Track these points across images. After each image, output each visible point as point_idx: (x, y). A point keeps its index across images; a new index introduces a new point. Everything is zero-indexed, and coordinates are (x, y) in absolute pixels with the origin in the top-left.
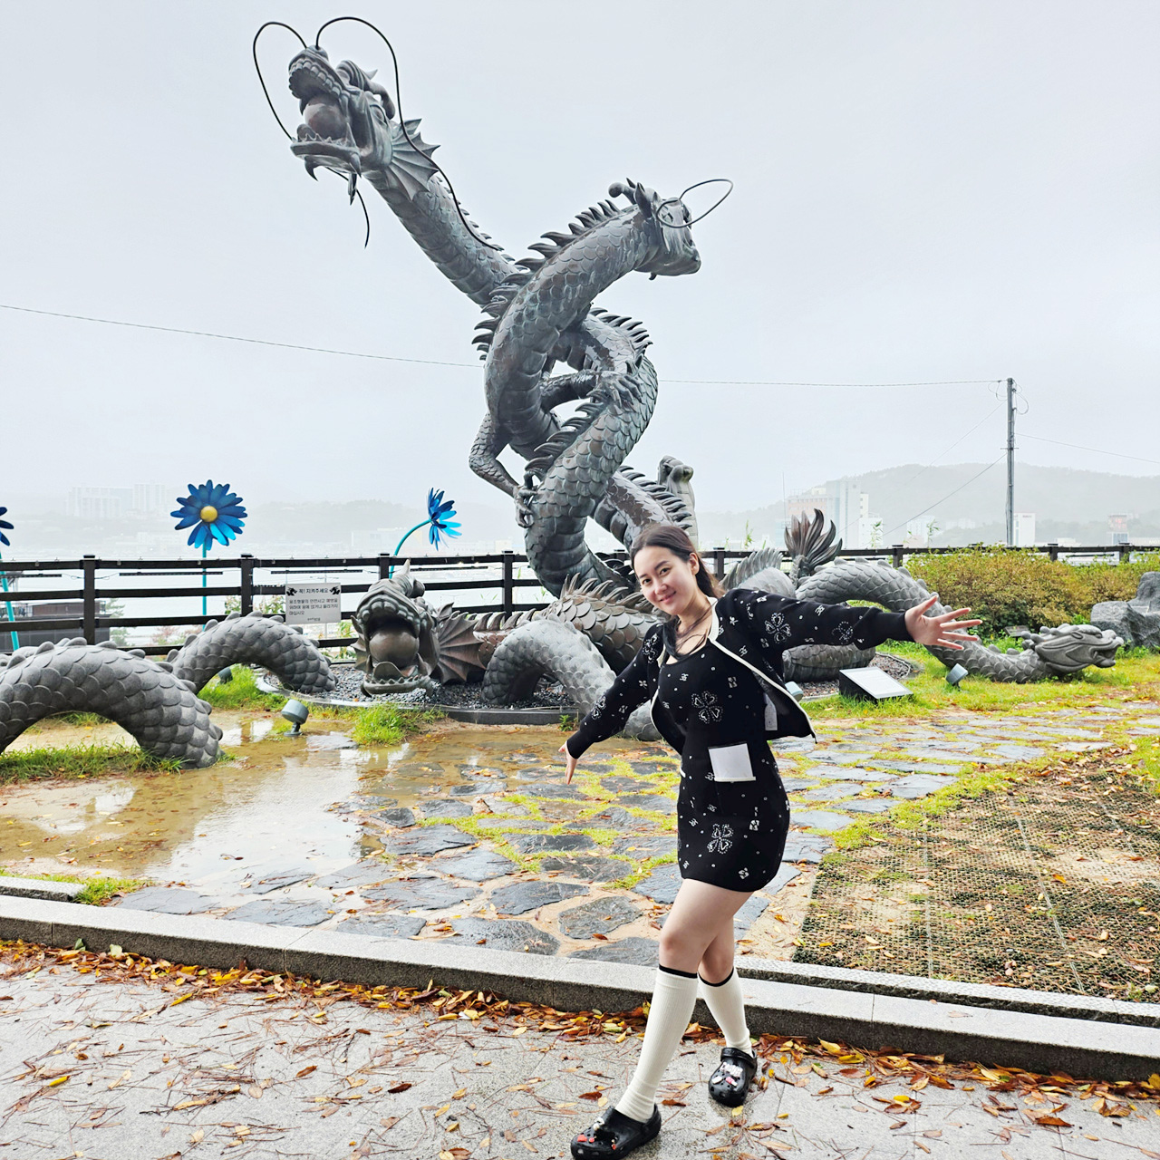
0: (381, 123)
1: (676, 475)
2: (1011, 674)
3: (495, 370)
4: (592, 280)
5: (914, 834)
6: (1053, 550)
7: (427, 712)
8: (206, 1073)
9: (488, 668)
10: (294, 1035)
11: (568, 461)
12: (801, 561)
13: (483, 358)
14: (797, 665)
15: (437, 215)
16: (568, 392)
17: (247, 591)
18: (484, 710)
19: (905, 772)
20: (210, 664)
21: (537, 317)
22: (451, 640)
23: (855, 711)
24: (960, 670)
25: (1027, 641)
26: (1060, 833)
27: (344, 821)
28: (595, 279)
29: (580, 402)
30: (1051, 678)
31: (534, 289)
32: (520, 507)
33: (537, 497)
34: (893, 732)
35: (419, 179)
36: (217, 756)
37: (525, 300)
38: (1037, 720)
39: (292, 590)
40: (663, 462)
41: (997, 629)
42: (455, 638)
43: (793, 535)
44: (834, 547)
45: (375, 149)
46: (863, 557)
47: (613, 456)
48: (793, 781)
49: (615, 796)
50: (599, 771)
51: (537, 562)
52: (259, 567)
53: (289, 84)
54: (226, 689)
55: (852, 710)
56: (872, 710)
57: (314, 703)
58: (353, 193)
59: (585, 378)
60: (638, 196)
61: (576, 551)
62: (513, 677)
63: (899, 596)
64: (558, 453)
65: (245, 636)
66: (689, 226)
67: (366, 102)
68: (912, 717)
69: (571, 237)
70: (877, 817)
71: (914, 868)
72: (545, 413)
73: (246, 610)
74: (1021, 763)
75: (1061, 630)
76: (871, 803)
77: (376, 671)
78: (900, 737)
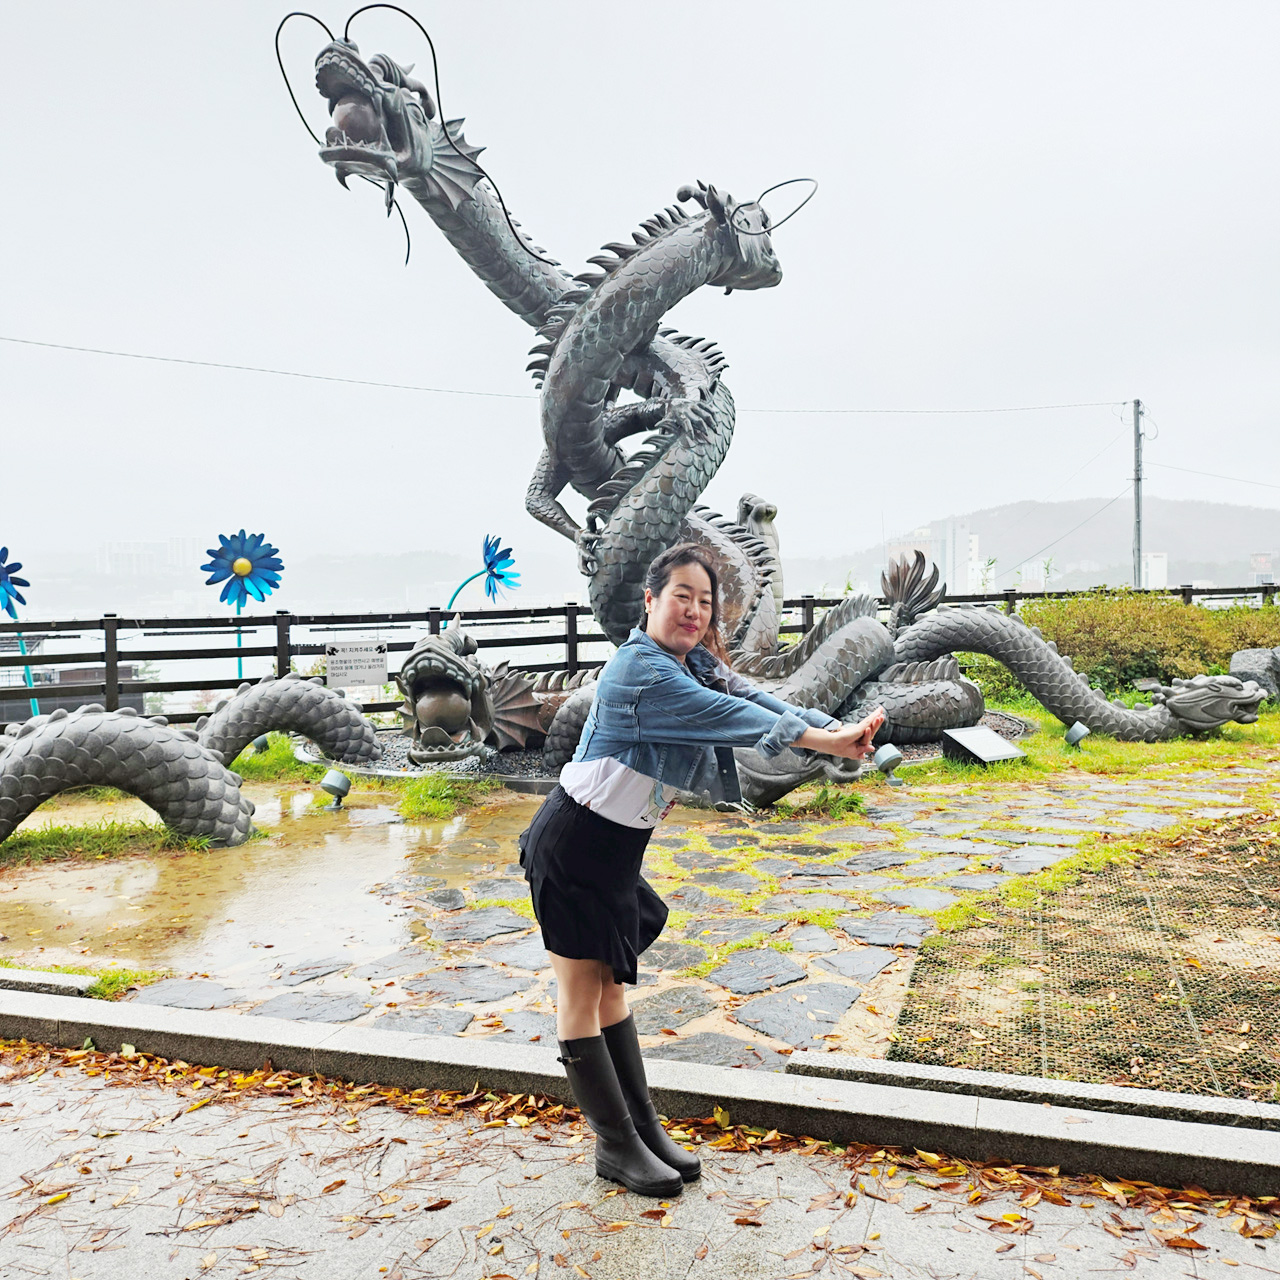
0: (419, 123)
1: (757, 514)
2: (1139, 733)
3: (552, 400)
4: (659, 295)
5: (1027, 914)
6: (1187, 593)
7: (482, 782)
8: (222, 1188)
9: (549, 733)
10: (322, 1145)
11: (635, 501)
12: (900, 609)
13: (539, 386)
14: (896, 726)
15: (485, 226)
16: (634, 423)
17: (284, 652)
18: (547, 779)
19: (1017, 844)
20: (242, 732)
22: (508, 702)
23: (962, 776)
24: (1080, 728)
25: (1157, 695)
26: (1195, 911)
27: (387, 904)
28: (662, 296)
29: (648, 434)
30: (1184, 736)
31: (597, 306)
32: (583, 553)
33: (601, 541)
34: (1005, 799)
35: (463, 186)
36: (249, 833)
37: (584, 321)
38: (1168, 784)
39: (334, 649)
40: (742, 500)
41: (1123, 682)
42: (511, 699)
43: (891, 579)
44: (937, 593)
45: (413, 153)
46: (971, 604)
47: (686, 494)
48: (891, 855)
49: (689, 873)
50: (672, 846)
51: (603, 614)
52: (296, 624)
53: (316, 82)
54: (262, 760)
55: (958, 775)
56: (980, 774)
57: (358, 774)
58: (390, 204)
59: (653, 407)
60: (710, 200)
63: (1011, 646)
64: (624, 492)
65: (281, 700)
66: (769, 232)
67: (402, 100)
68: (1025, 781)
69: (635, 248)
70: (985, 895)
71: (1027, 952)
72: (609, 447)
73: (282, 672)
74: (1149, 832)
75: (1196, 682)
76: (978, 879)
77: (424, 737)
78: (1012, 804)
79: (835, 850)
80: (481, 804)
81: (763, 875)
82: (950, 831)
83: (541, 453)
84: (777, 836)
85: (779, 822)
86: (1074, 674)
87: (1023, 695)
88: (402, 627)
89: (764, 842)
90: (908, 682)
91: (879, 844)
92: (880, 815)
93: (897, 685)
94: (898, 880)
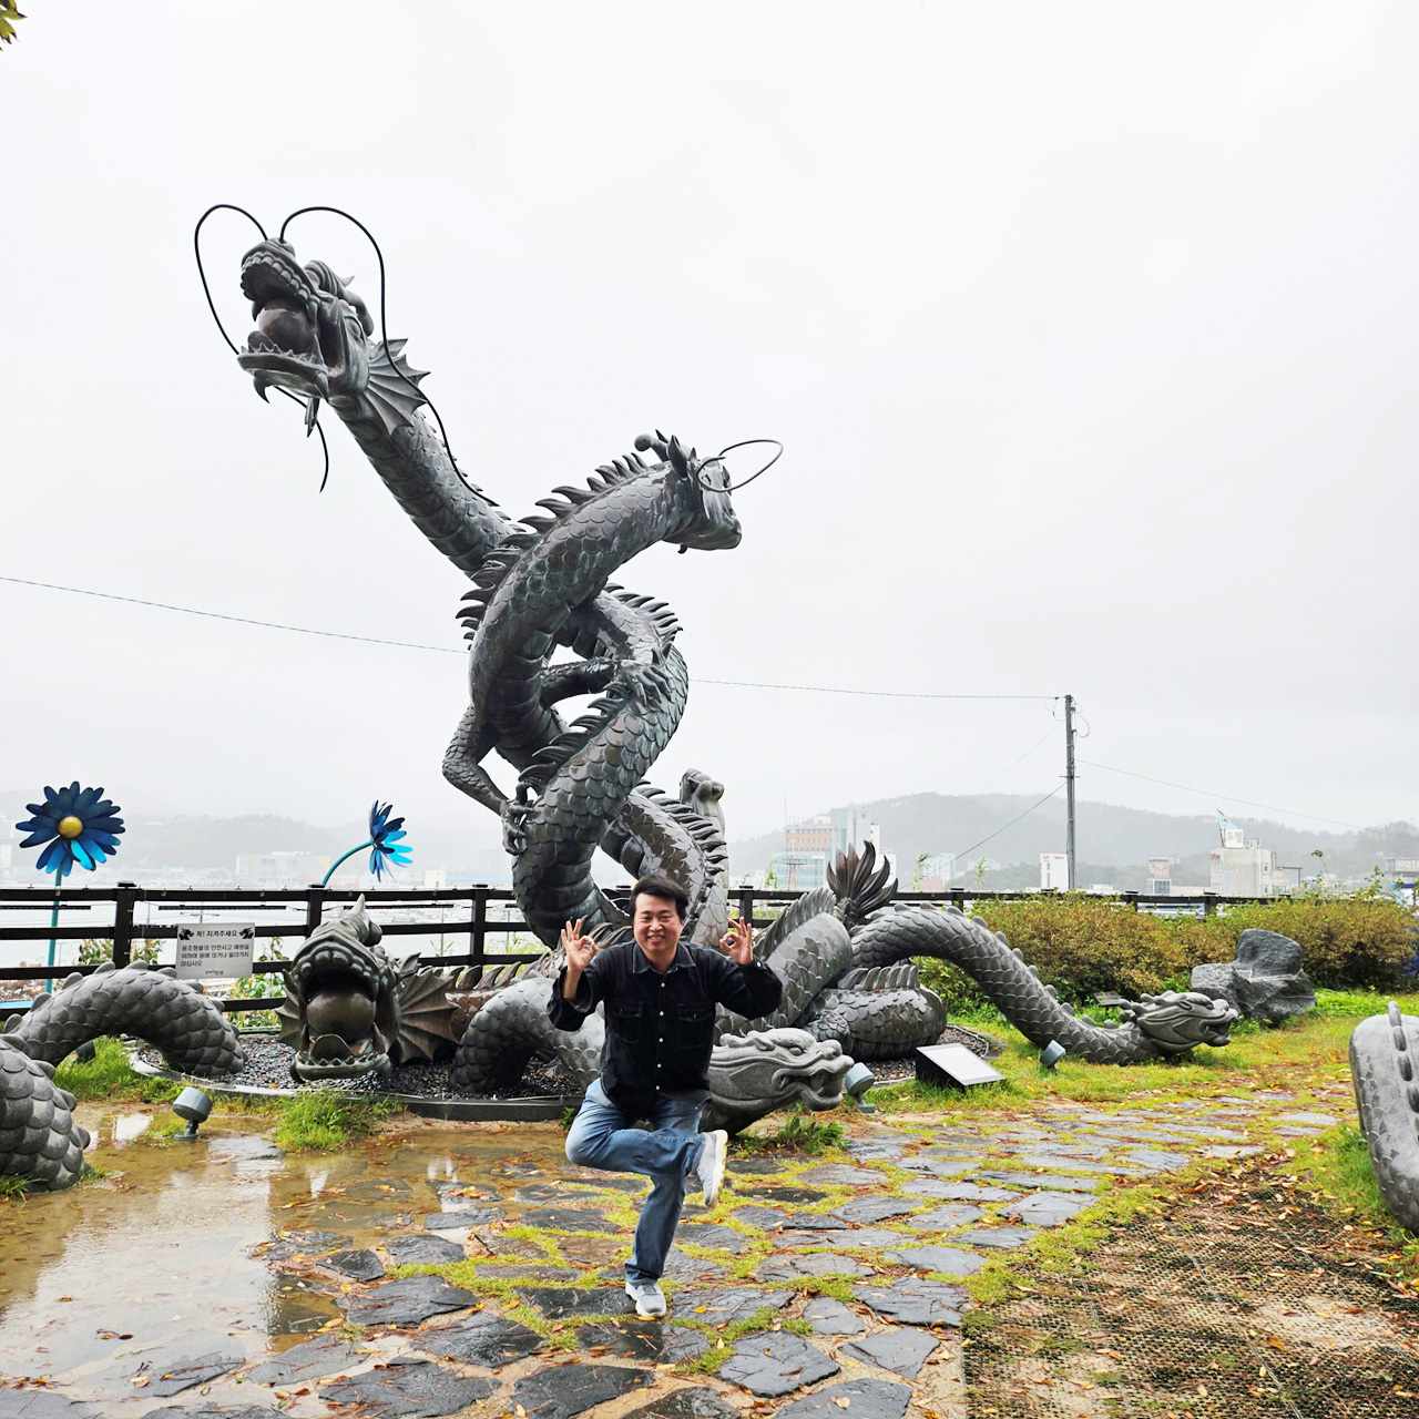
0: (356, 339)
1: (700, 792)
2: (1110, 1053)
3: (486, 652)
4: (614, 547)
5: (1070, 1280)
6: (1131, 898)
7: (378, 1104)
9: (462, 1043)
11: (575, 771)
12: (848, 906)
13: (468, 636)
14: (857, 1040)
15: (418, 457)
16: (575, 684)
17: (123, 932)
18: (454, 1101)
19: (1029, 1188)
20: (66, 1036)
21: (544, 589)
22: (416, 1004)
23: (938, 1102)
24: (1056, 1048)
25: (1125, 1011)
26: (1249, 1275)
28: (619, 547)
29: (591, 698)
30: (1156, 1059)
31: (542, 554)
32: (510, 827)
33: (536, 815)
34: (993, 1131)
35: (401, 411)
36: (79, 1171)
37: (529, 569)
38: (1161, 1115)
39: (187, 932)
40: (686, 776)
41: (1082, 996)
42: (420, 1001)
43: (837, 871)
44: (888, 889)
45: (348, 369)
47: (634, 766)
48: (889, 1201)
50: (627, 1189)
51: (528, 900)
52: (143, 900)
53: (241, 281)
54: (86, 1071)
55: (934, 1100)
56: (958, 1100)
57: (216, 1091)
58: (312, 422)
59: (596, 668)
60: (671, 453)
61: (579, 886)
62: (496, 1054)
63: (975, 952)
64: (563, 760)
65: (122, 995)
66: (729, 492)
67: (340, 312)
68: (1009, 1110)
69: (590, 495)
70: (1015, 1255)
71: (1086, 1332)
72: (545, 709)
73: (121, 960)
74: (1166, 1175)
75: (1167, 999)
76: (1000, 1235)
77: (315, 1047)
78: (1004, 1138)
79: (823, 1195)
80: (378, 1133)
81: (748, 1228)
82: (949, 1171)
83: (465, 711)
84: (750, 1176)
85: (746, 1157)
86: (1041, 986)
87: (978, 1007)
88: (275, 908)
89: (737, 1184)
90: (869, 989)
91: (872, 1187)
92: (862, 1149)
93: (858, 993)
94: (907, 1235)
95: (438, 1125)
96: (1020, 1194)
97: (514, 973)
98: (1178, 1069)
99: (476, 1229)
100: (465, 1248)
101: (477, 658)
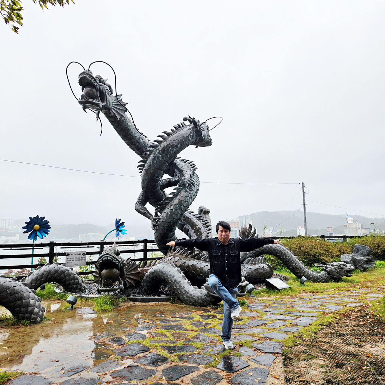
0: (109, 95)
1: (204, 212)
2: (319, 280)
3: (146, 176)
4: (179, 147)
5: (311, 340)
6: (323, 237)
7: (121, 298)
9: (142, 281)
11: (170, 207)
13: (141, 172)
14: (249, 278)
15: (126, 125)
16: (169, 184)
17: (52, 255)
18: (141, 297)
19: (298, 316)
20: (38, 283)
23: (272, 294)
24: (304, 278)
25: (323, 268)
26: (360, 337)
28: (180, 147)
29: (174, 187)
30: (332, 281)
31: (159, 150)
32: (153, 223)
33: (160, 219)
34: (288, 301)
35: (121, 113)
36: (43, 318)
37: (156, 154)
38: (334, 296)
39: (68, 254)
40: (200, 208)
41: (310, 264)
42: (131, 270)
43: (242, 232)
45: (107, 103)
47: (186, 205)
48: (260, 320)
49: (198, 328)
50: (189, 319)
51: (158, 242)
52: (56, 246)
53: (78, 81)
54: (43, 292)
56: (278, 293)
57: (77, 296)
58: (98, 117)
59: (175, 179)
60: (193, 121)
61: (172, 238)
62: (152, 284)
63: (280, 253)
64: (167, 204)
65: (52, 271)
66: (209, 131)
67: (105, 88)
68: (292, 295)
69: (172, 133)
70: (296, 334)
71: (316, 354)
72: (161, 191)
73: (51, 262)
74: (336, 312)
75: (334, 264)
76: (291, 328)
77: (104, 283)
78: (291, 303)
79: (242, 319)
80: (121, 306)
82: (276, 312)
83: (140, 192)
85: (220, 310)
86: (299, 262)
87: (282, 268)
89: (218, 317)
90: (252, 264)
91: (255, 317)
92: (252, 307)
93: (249, 265)
94: (266, 329)
95: (137, 304)
96: (296, 318)
97: (156, 262)
98: (338, 283)
99: (149, 331)
100: (146, 336)
101: (143, 178)
